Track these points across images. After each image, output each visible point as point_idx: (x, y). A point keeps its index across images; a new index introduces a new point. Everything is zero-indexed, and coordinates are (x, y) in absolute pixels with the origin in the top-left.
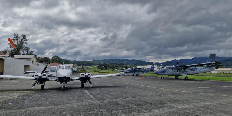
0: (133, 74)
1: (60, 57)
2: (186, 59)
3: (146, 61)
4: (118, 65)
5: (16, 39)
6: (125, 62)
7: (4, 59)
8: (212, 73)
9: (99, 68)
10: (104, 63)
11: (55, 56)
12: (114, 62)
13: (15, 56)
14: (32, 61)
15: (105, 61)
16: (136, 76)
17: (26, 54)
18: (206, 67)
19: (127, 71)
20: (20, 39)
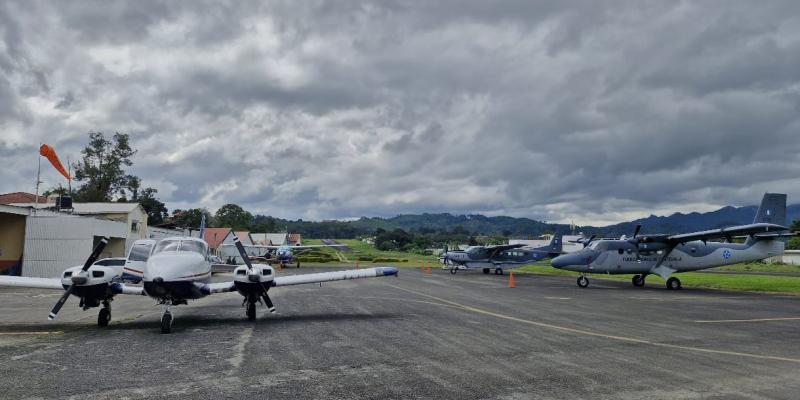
0: (487, 266)
1: (246, 209)
2: (694, 215)
3: (548, 223)
4: (447, 234)
5: (94, 149)
6: (472, 226)
7: (23, 217)
8: (785, 264)
9: (380, 245)
10: (399, 227)
11: (230, 206)
12: (434, 225)
13: (74, 205)
14: (130, 223)
15: (401, 223)
16: (496, 273)
17: (129, 198)
18: (750, 244)
19: (461, 258)
20: (108, 151)
